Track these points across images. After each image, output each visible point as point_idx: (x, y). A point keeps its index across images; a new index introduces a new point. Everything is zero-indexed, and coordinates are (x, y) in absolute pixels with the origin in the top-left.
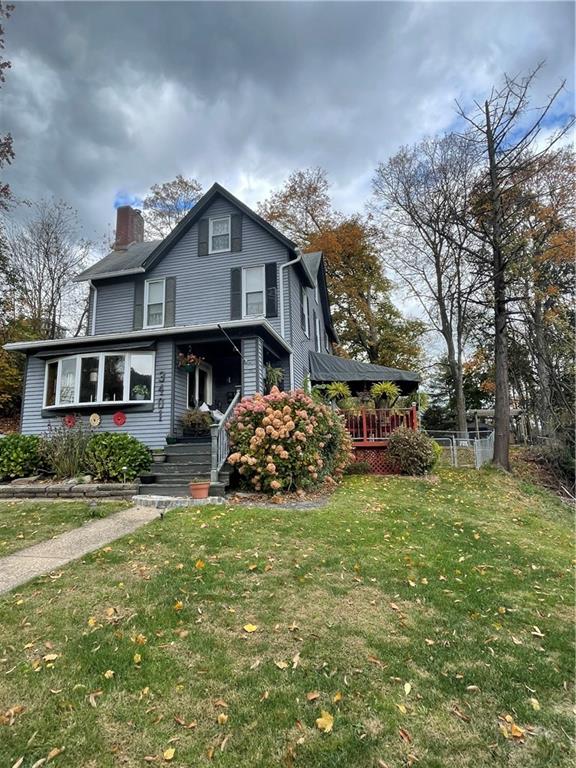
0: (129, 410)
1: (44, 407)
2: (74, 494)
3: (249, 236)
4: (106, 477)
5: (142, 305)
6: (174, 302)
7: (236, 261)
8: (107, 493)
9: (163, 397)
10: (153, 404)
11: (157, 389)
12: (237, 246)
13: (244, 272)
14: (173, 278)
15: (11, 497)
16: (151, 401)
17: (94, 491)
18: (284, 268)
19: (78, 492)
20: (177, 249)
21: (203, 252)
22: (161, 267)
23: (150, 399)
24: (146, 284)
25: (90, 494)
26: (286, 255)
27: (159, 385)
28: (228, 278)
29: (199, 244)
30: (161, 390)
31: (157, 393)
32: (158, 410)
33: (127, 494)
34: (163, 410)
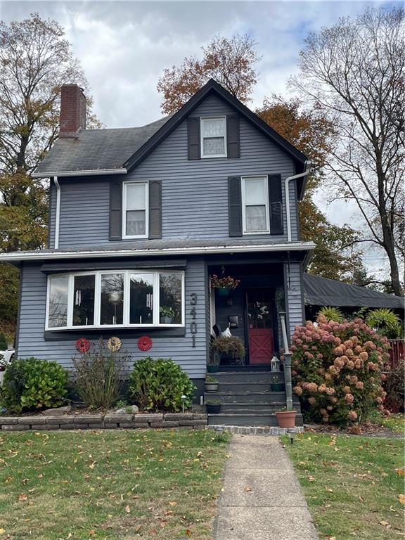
0: (153, 334)
1: (47, 329)
2: (137, 424)
3: (249, 141)
4: (161, 406)
5: (121, 211)
6: (160, 210)
7: (234, 169)
8: (176, 423)
9: (196, 321)
10: (184, 329)
11: (189, 312)
12: (234, 151)
13: (243, 182)
14: (159, 183)
15: (57, 429)
16: (183, 325)
17: (160, 421)
18: (290, 181)
19: (142, 422)
20: (163, 149)
21: (194, 154)
22: (142, 169)
23: (181, 323)
24: (125, 187)
25: (156, 424)
26: (291, 167)
27: (191, 307)
28: (224, 188)
29: (190, 145)
30: (193, 313)
31: (188, 317)
32: (191, 335)
33: (198, 424)
34: (197, 335)
